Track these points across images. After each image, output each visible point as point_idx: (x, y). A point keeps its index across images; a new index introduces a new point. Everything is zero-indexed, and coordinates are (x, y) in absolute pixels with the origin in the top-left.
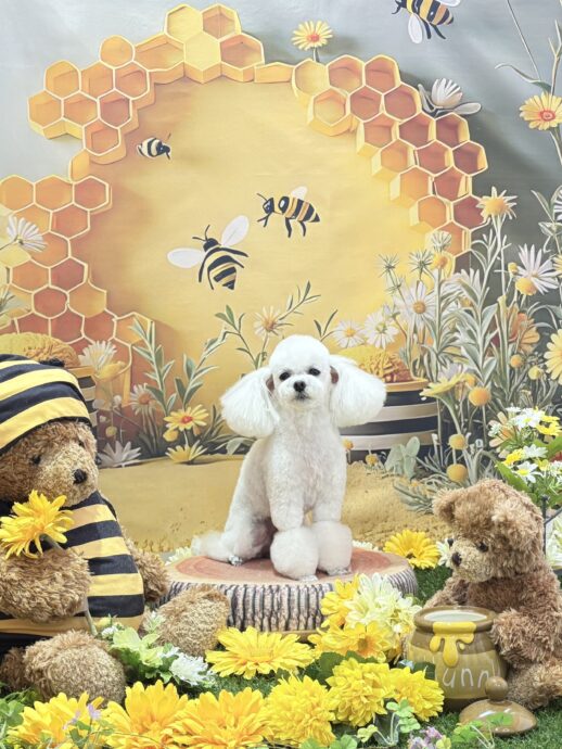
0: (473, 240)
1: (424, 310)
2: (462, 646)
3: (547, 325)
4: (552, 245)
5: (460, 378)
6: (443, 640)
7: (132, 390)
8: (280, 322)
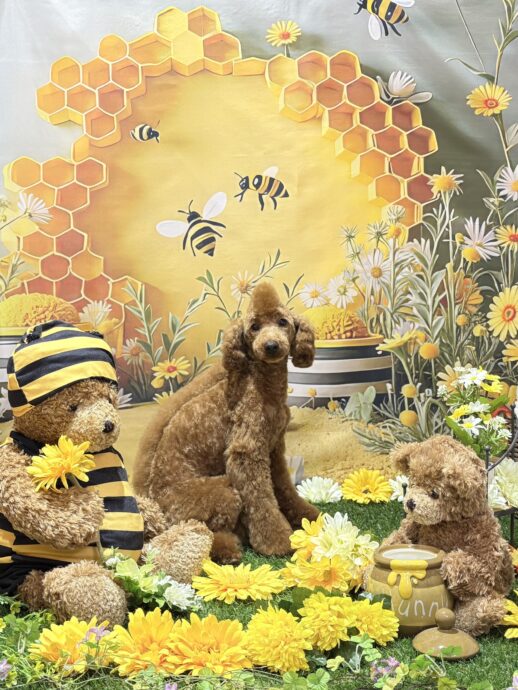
0: (424, 213)
1: (380, 274)
2: (415, 581)
3: (489, 288)
4: (495, 217)
5: (412, 335)
6: (399, 575)
7: (125, 344)
8: (253, 285)
